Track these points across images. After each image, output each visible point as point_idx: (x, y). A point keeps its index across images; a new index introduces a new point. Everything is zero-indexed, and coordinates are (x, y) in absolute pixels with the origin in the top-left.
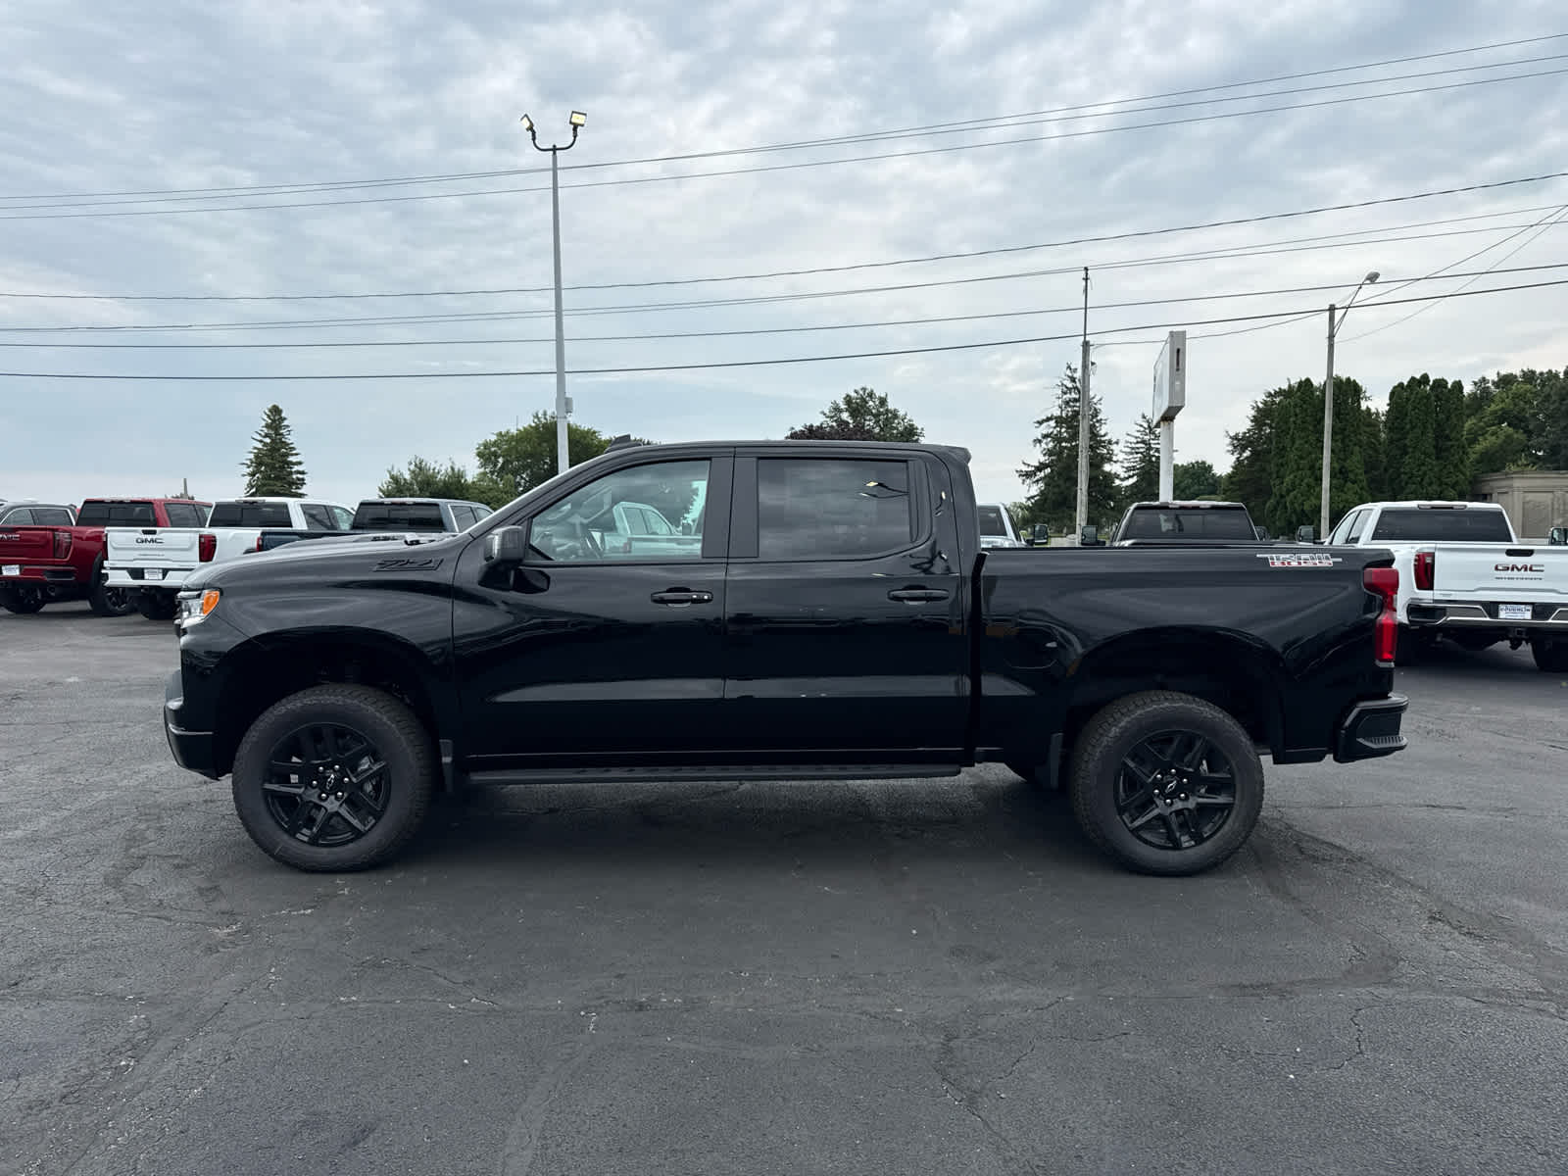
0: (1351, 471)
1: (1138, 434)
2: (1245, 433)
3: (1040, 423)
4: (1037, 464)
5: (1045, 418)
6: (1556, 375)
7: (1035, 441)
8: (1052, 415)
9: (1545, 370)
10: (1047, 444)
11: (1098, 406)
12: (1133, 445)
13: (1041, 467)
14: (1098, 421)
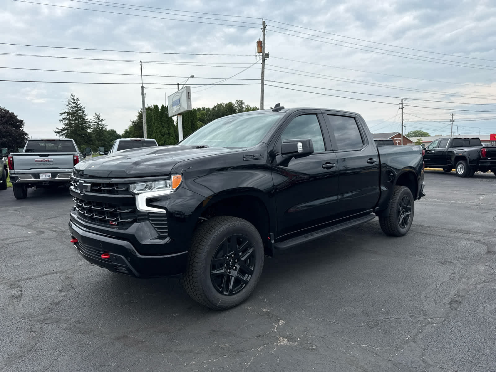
0: (171, 133)
1: (95, 120)
2: (136, 121)
3: (61, 114)
4: (62, 129)
5: (63, 112)
6: (210, 109)
7: (60, 120)
8: (66, 112)
9: (207, 108)
10: (65, 121)
11: (84, 109)
12: (93, 123)
13: (63, 130)
14: (84, 115)
